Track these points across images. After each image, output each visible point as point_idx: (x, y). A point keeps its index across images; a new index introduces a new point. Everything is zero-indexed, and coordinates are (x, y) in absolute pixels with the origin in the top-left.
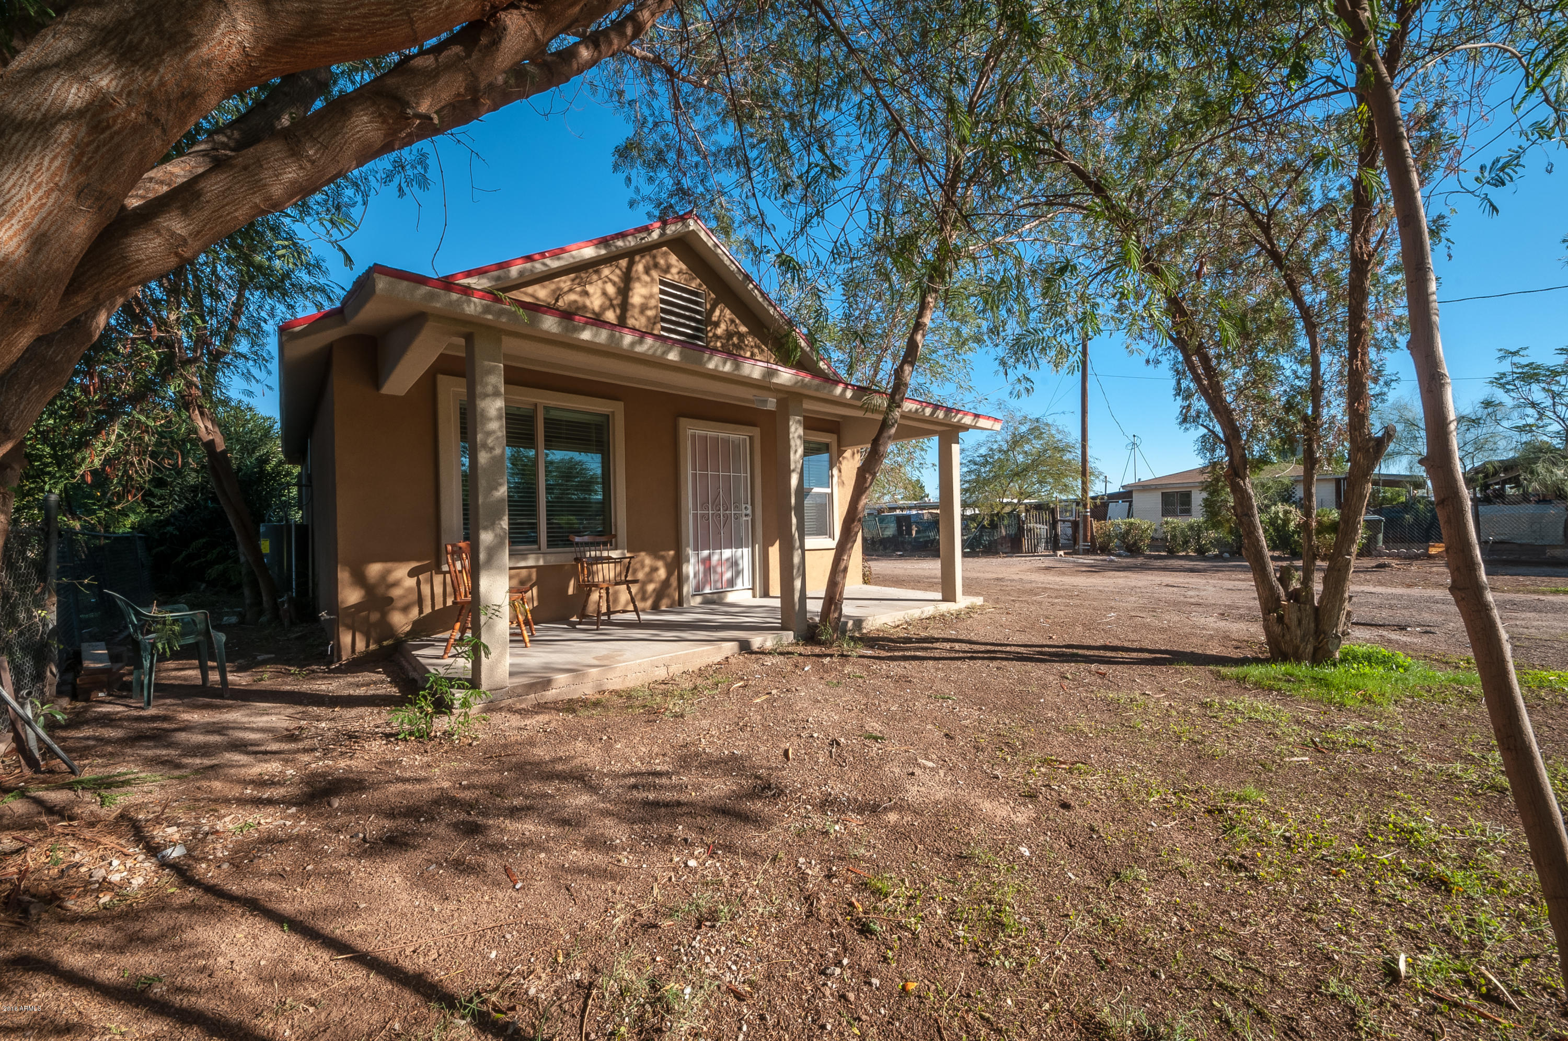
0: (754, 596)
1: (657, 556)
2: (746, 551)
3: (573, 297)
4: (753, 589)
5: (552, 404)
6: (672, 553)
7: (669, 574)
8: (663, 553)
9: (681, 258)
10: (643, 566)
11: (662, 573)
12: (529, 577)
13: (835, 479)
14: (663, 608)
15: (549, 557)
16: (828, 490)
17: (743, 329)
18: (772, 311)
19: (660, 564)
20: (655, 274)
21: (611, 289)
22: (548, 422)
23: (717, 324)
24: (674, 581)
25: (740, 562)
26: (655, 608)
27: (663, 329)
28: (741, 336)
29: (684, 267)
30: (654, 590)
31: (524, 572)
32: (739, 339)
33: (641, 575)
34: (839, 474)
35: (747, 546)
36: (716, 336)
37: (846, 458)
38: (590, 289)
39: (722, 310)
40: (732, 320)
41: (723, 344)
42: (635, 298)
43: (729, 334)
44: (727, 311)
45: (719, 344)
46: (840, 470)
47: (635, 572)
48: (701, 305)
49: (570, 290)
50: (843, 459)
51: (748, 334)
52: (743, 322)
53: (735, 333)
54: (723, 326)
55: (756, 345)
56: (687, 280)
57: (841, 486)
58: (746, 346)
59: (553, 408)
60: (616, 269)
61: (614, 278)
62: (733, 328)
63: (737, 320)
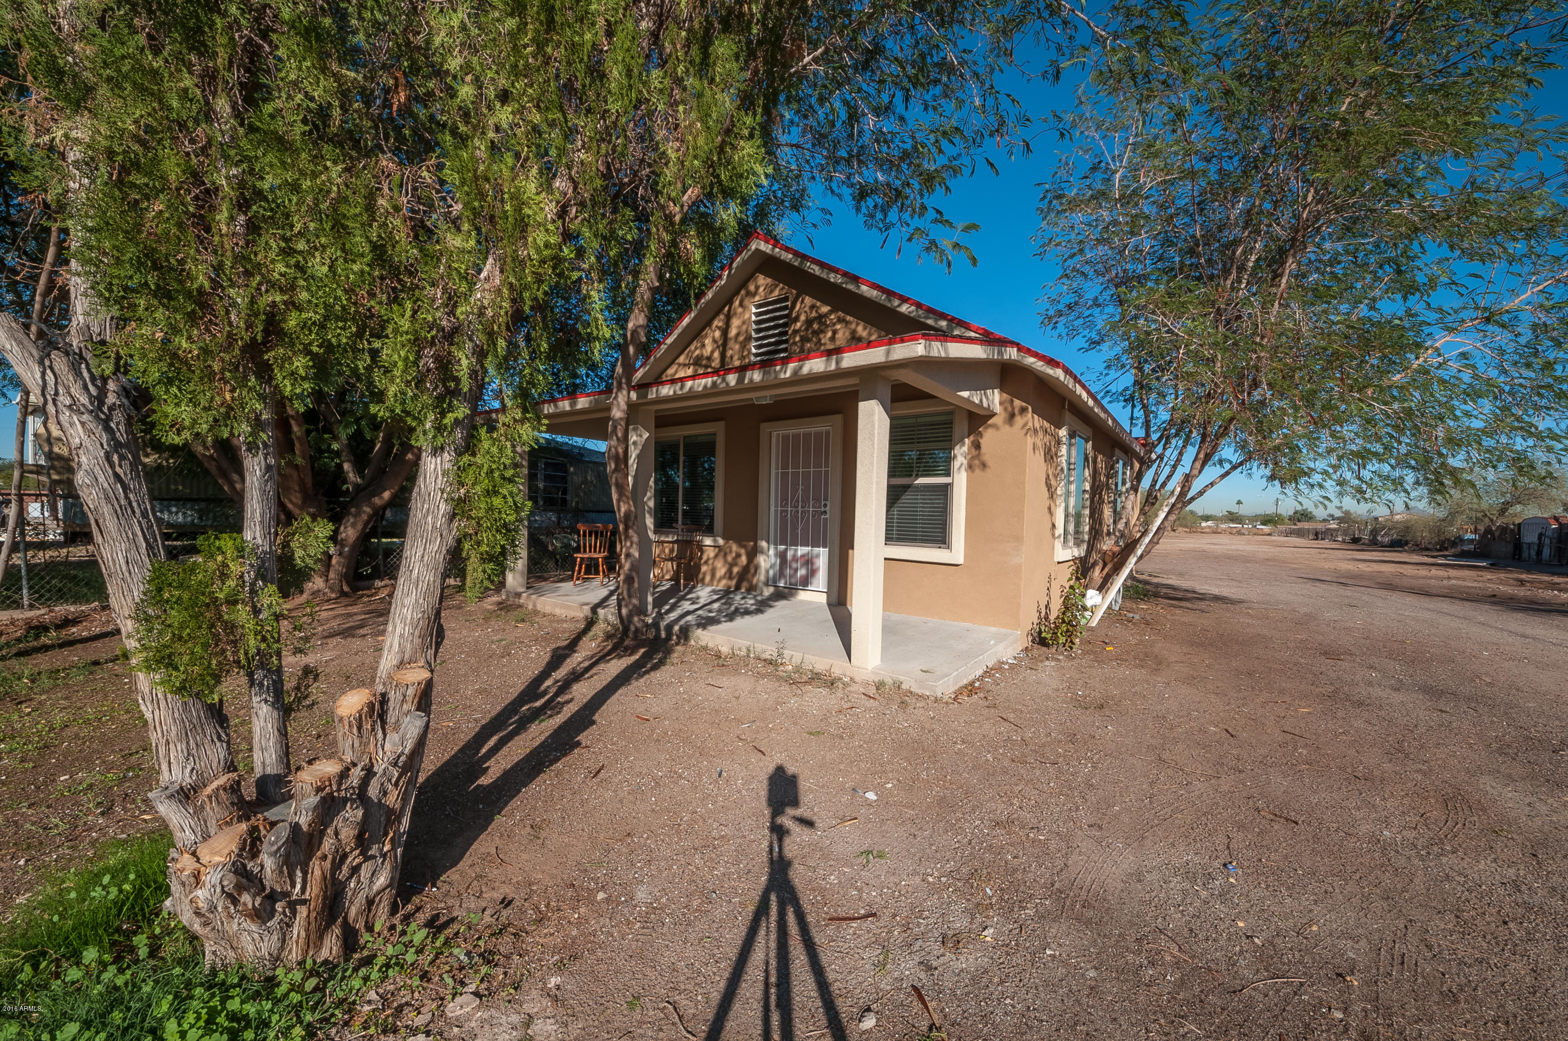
0: (827, 601)
1: (740, 544)
2: (823, 552)
3: (697, 353)
4: (828, 593)
5: (687, 433)
6: (751, 544)
7: (748, 561)
8: (744, 543)
9: (766, 275)
10: (731, 551)
11: (744, 559)
13: (961, 459)
16: (949, 480)
17: (825, 309)
18: (833, 277)
19: (742, 551)
20: (748, 302)
21: (717, 334)
22: (685, 446)
24: (751, 568)
25: (818, 560)
27: (755, 347)
29: (769, 280)
32: (819, 322)
33: (729, 558)
34: (974, 452)
35: (824, 547)
36: (796, 332)
37: (994, 426)
38: (707, 342)
39: (802, 302)
40: (813, 307)
41: (801, 337)
42: (733, 332)
43: (809, 322)
44: (808, 300)
45: (797, 339)
46: (977, 446)
47: (725, 555)
48: (786, 308)
49: (696, 348)
50: (987, 428)
51: (831, 312)
52: (825, 303)
53: (815, 318)
54: (803, 318)
55: (840, 320)
56: (771, 292)
57: (978, 472)
58: (827, 326)
59: (689, 437)
60: (722, 317)
61: (720, 324)
62: (814, 314)
63: (818, 304)
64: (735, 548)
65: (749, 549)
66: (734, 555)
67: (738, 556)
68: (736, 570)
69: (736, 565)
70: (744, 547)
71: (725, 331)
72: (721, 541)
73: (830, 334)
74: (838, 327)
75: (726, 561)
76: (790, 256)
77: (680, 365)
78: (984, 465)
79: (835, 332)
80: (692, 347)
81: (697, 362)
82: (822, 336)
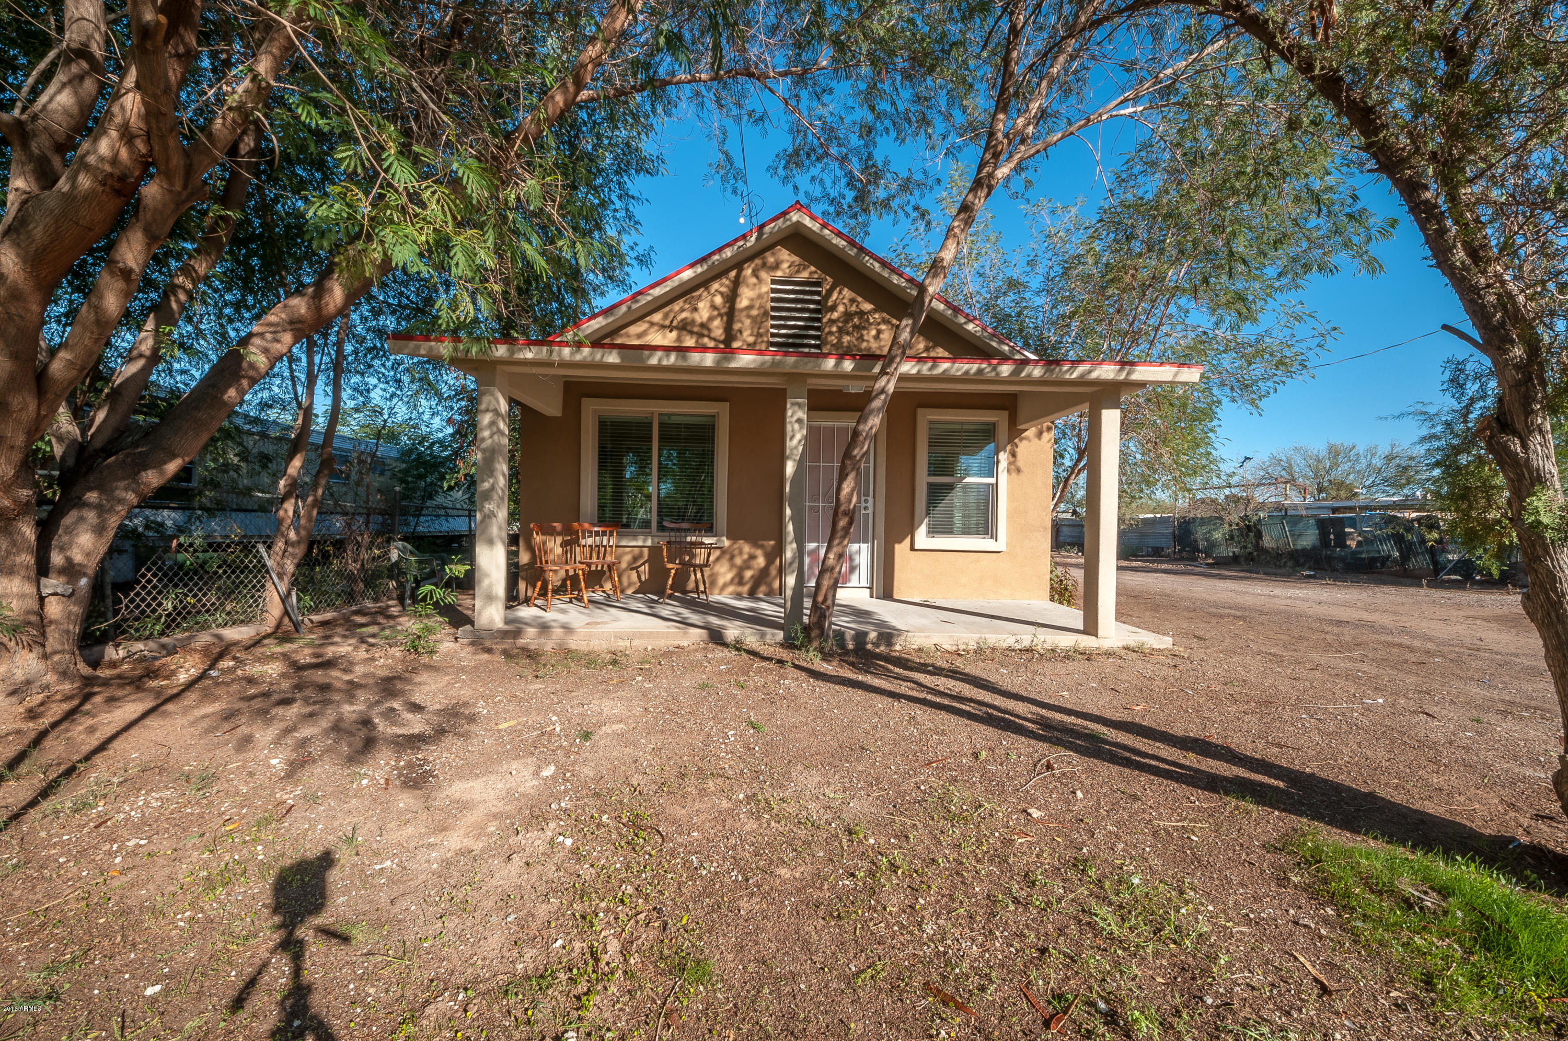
0: (872, 596)
1: (755, 544)
2: (865, 547)
3: (684, 315)
4: (871, 588)
5: (665, 410)
6: (772, 543)
7: (770, 561)
8: (761, 542)
9: (793, 251)
10: (741, 553)
11: (761, 561)
12: (641, 555)
13: (1003, 464)
14: (761, 596)
15: (656, 540)
16: (992, 480)
17: (867, 307)
18: (895, 279)
19: (759, 552)
20: (764, 275)
21: (718, 300)
22: (662, 426)
23: (833, 308)
24: (773, 571)
25: (857, 558)
26: (752, 595)
27: (773, 326)
28: (861, 314)
29: (795, 259)
30: (752, 577)
31: (636, 550)
32: (860, 319)
33: (738, 561)
34: (1012, 459)
35: (866, 541)
36: (832, 322)
37: (1027, 438)
38: (701, 305)
39: (840, 293)
40: (852, 301)
41: (839, 328)
42: (743, 303)
43: (848, 316)
44: (846, 292)
45: (834, 329)
46: (1013, 455)
47: (732, 558)
48: (818, 293)
49: (682, 310)
50: (1021, 440)
51: (875, 311)
52: (868, 299)
53: (856, 313)
54: (841, 308)
55: (884, 321)
56: (798, 272)
57: (1014, 475)
58: (871, 324)
59: (669, 415)
60: (725, 281)
61: (723, 289)
62: (854, 308)
63: (860, 299)
64: (747, 549)
65: (769, 549)
66: (746, 557)
67: (752, 557)
68: (748, 574)
69: (749, 568)
70: (761, 547)
71: (732, 297)
72: (726, 543)
73: (874, 332)
74: (883, 327)
75: (732, 566)
76: (844, 243)
77: (652, 324)
78: (1019, 470)
79: (879, 332)
80: (676, 306)
81: (685, 327)
82: (865, 332)
